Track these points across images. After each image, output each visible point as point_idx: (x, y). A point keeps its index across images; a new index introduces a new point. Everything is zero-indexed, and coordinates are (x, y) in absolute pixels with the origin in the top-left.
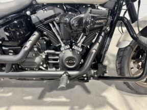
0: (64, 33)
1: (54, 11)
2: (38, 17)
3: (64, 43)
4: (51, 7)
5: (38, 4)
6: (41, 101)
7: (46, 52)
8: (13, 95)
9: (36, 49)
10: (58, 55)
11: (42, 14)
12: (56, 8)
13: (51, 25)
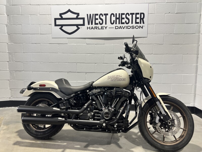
0: (104, 100)
1: (101, 90)
2: (93, 93)
3: (104, 106)
4: (99, 88)
5: (93, 87)
6: (86, 148)
7: (94, 111)
8: (67, 144)
9: (89, 109)
10: (100, 113)
11: (95, 91)
12: (101, 89)
13: (98, 97)
